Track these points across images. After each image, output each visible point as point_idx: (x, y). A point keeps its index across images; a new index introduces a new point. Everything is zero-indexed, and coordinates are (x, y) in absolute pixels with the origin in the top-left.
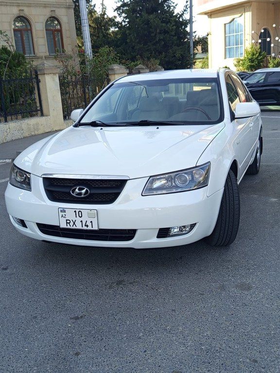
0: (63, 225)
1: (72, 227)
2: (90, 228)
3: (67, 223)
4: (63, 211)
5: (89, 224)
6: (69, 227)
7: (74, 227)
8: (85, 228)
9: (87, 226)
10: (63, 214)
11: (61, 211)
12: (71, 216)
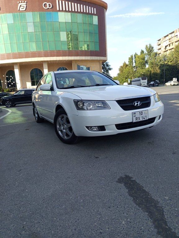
0: (135, 121)
1: (138, 121)
2: (145, 119)
3: (136, 119)
4: (135, 114)
5: (145, 117)
6: (137, 121)
7: (139, 120)
8: (143, 120)
9: (144, 118)
10: (134, 115)
11: (134, 114)
12: (138, 115)
